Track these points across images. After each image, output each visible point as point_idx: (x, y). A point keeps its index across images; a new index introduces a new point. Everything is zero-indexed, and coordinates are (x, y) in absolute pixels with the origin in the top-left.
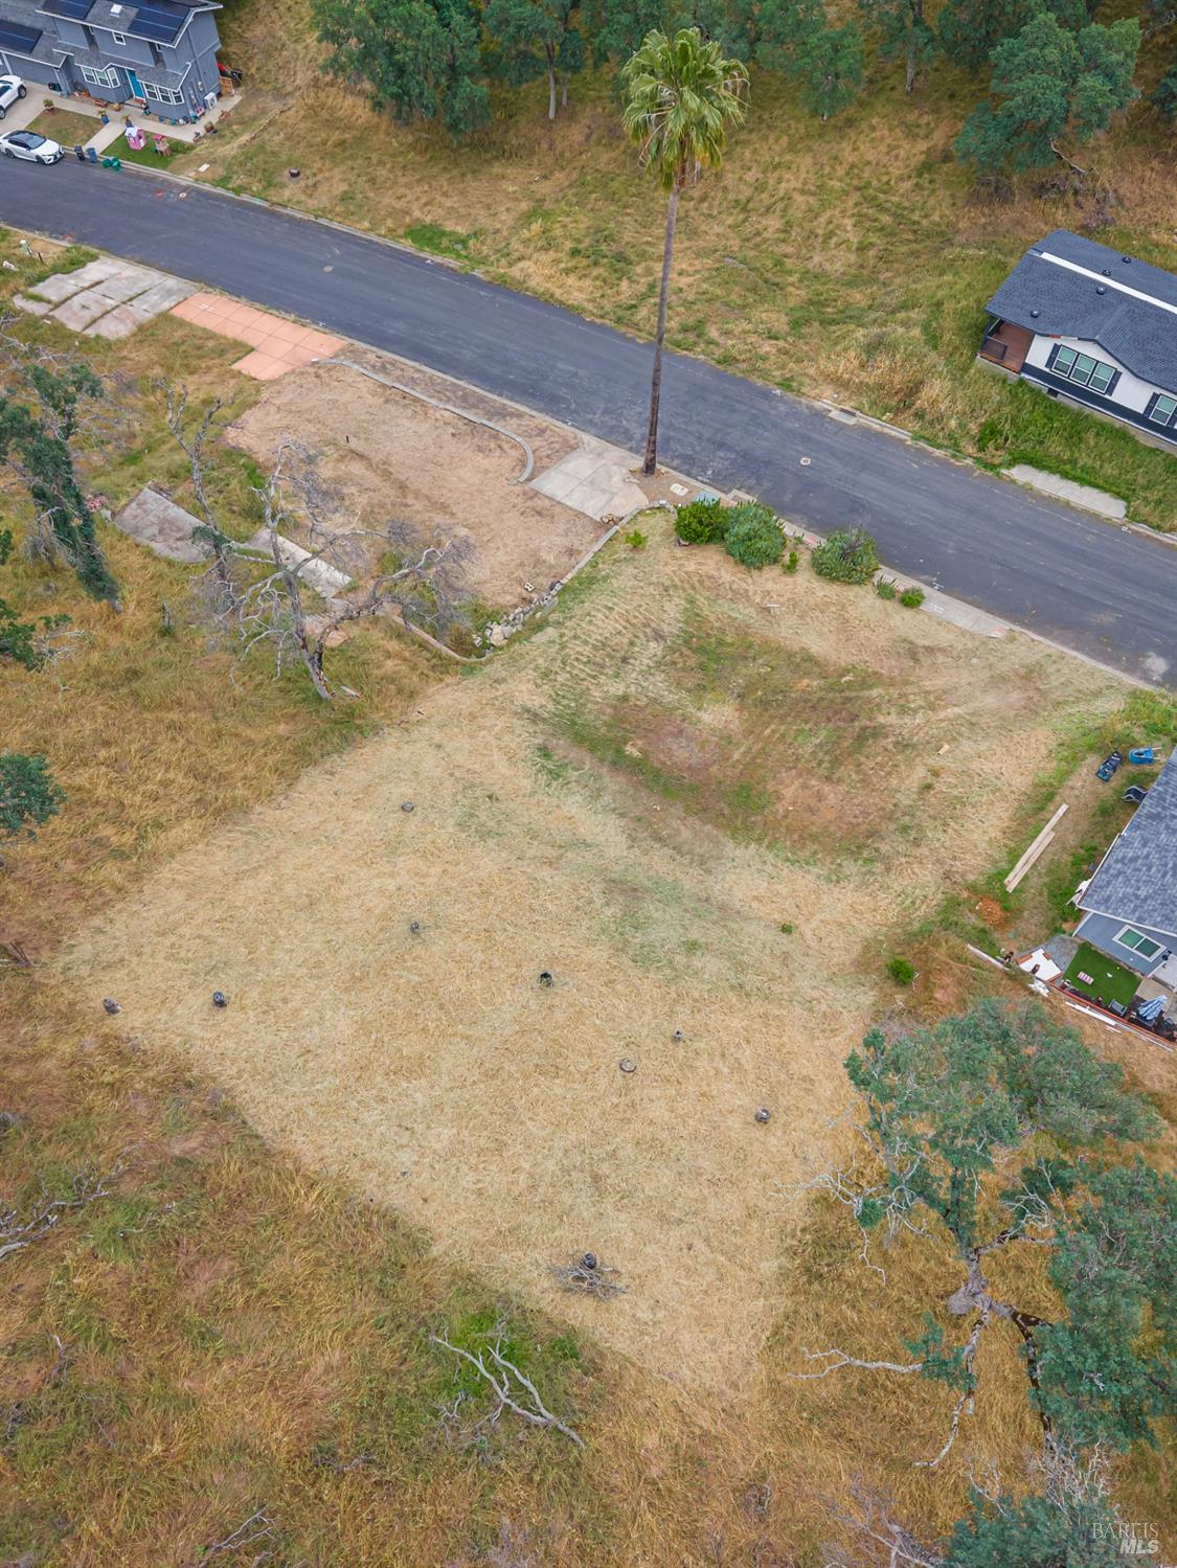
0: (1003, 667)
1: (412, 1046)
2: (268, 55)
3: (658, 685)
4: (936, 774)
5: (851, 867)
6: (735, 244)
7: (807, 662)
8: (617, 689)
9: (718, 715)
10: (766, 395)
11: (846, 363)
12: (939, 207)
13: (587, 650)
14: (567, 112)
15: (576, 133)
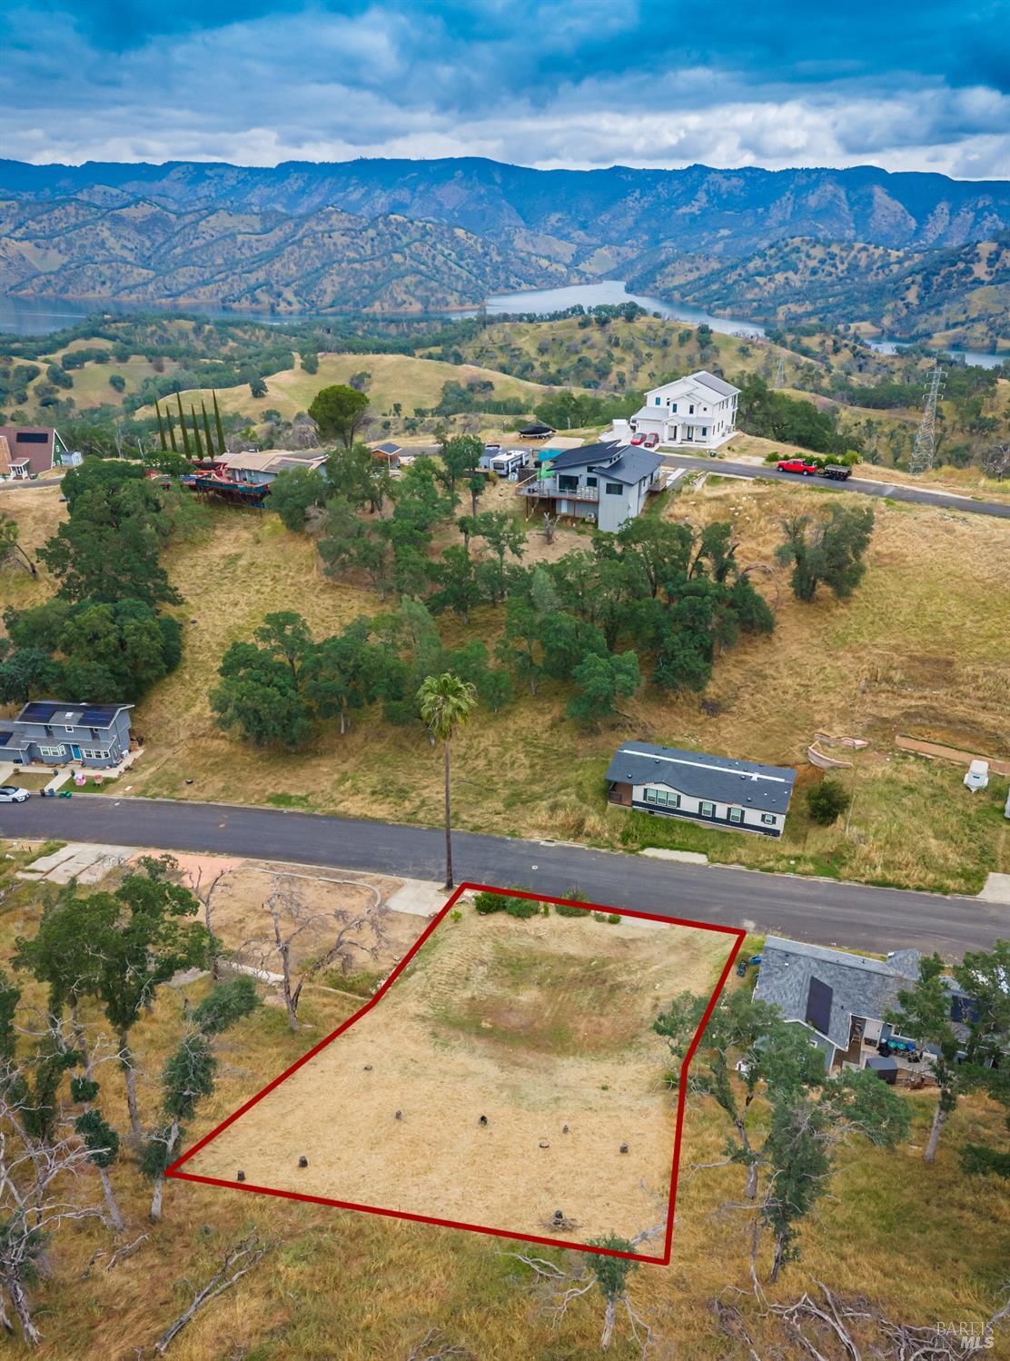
0: (673, 942)
1: (420, 1163)
2: (160, 727)
3: (490, 988)
4: (658, 999)
5: (629, 1054)
6: (463, 775)
7: (569, 960)
8: (468, 994)
9: (528, 996)
10: (504, 841)
11: (542, 817)
12: (566, 742)
13: (444, 977)
14: (352, 729)
15: (358, 739)
